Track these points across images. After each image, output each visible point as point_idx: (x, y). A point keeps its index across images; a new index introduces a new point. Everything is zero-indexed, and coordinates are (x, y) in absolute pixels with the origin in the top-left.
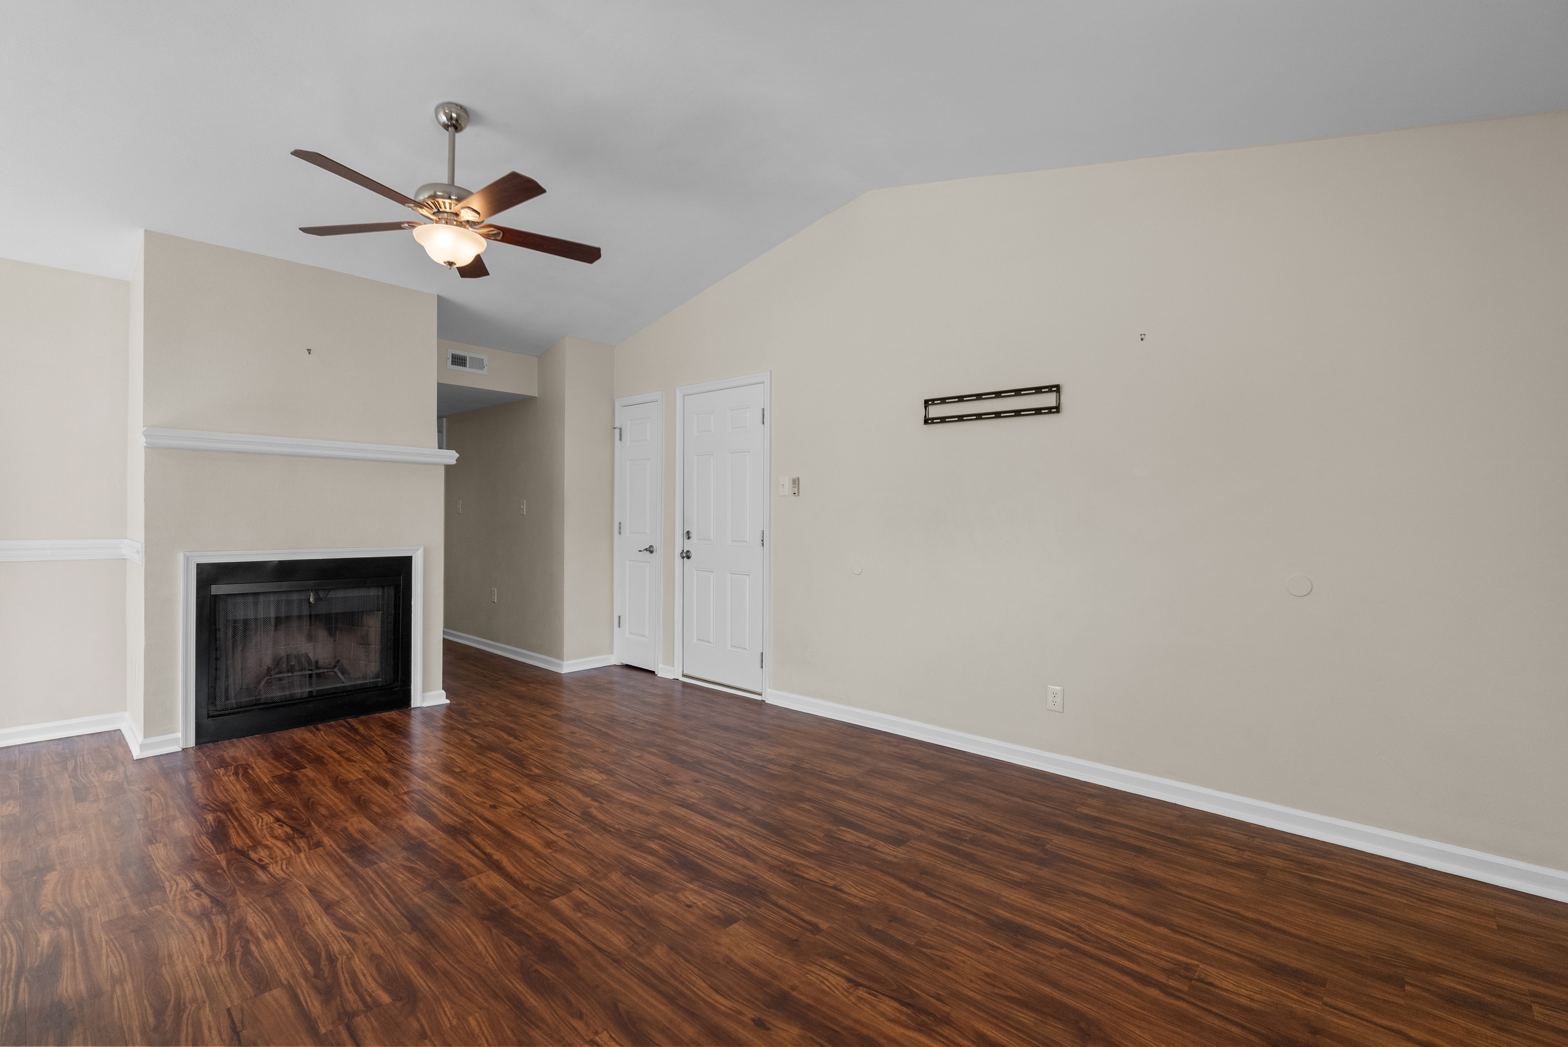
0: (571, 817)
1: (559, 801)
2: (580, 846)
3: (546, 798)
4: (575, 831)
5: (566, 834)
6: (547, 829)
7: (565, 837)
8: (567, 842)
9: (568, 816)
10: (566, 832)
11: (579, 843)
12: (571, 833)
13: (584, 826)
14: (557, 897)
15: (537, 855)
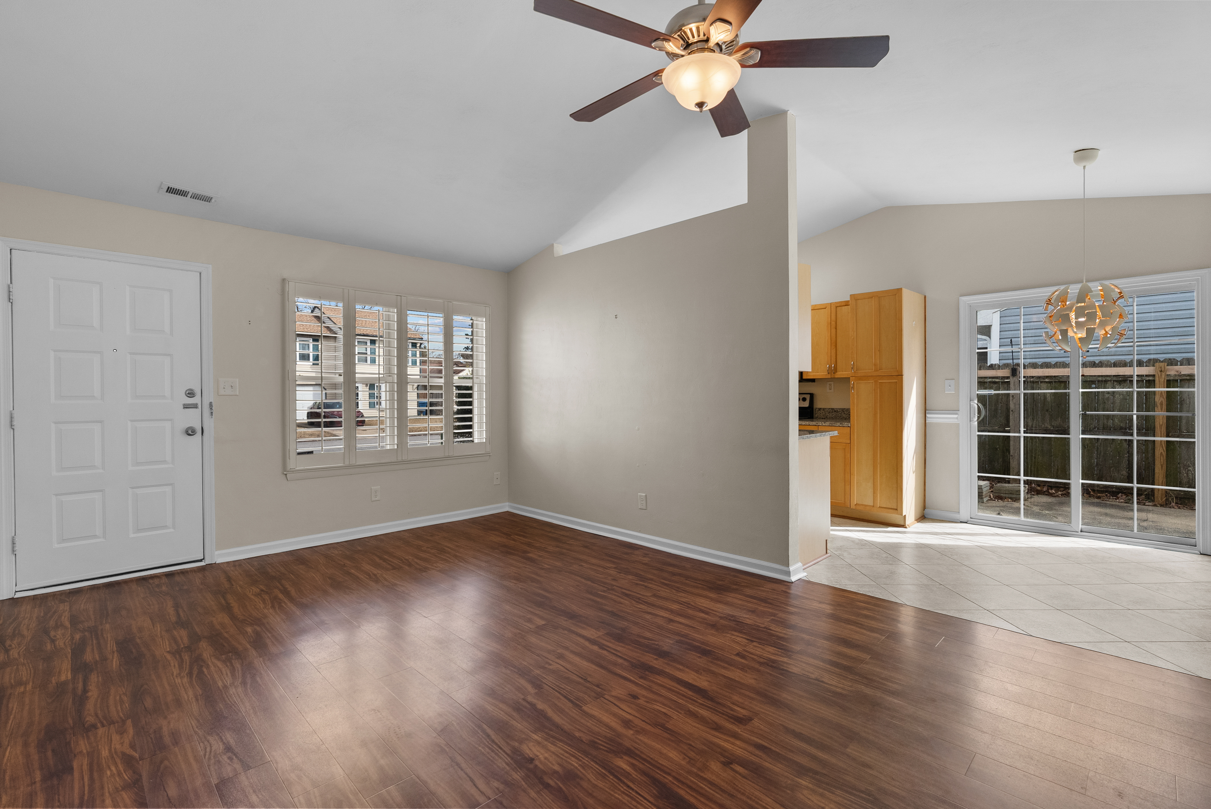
0: (551, 682)
1: (570, 705)
2: (537, 655)
3: (585, 708)
4: (544, 668)
5: (550, 665)
6: (568, 670)
7: (551, 662)
8: (547, 658)
9: (555, 684)
10: (551, 667)
11: (538, 657)
12: (547, 666)
13: (537, 672)
14: (543, 625)
15: (567, 648)
